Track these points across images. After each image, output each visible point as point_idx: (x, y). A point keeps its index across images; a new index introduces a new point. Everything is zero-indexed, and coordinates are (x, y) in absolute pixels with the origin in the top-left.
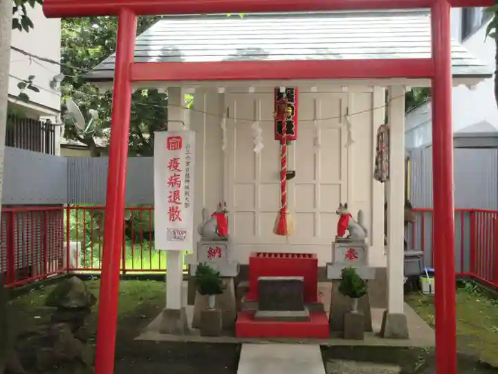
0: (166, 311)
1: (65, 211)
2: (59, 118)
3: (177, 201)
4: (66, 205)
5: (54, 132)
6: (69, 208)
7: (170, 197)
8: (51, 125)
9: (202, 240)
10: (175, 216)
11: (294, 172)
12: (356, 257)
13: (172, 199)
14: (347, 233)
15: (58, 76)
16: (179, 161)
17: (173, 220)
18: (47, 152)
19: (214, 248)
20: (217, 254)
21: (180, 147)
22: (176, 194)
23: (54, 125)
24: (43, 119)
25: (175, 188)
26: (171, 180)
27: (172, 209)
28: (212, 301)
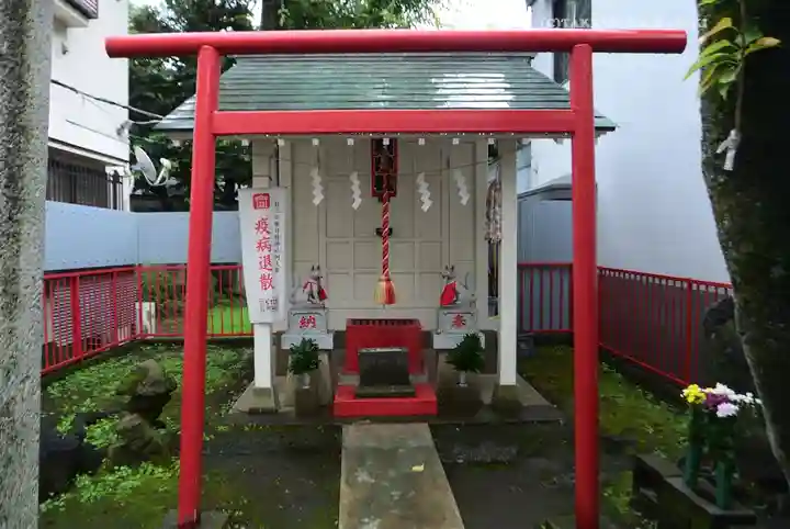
2: (127, 169)
3: (268, 267)
5: (122, 184)
7: (261, 263)
8: (119, 177)
9: (293, 309)
10: (268, 285)
11: (391, 229)
12: (464, 324)
13: (263, 265)
15: (127, 123)
16: (267, 222)
17: (266, 289)
18: (115, 208)
19: (307, 317)
20: (311, 325)
21: (268, 205)
22: (267, 260)
23: (122, 177)
24: (109, 170)
25: (266, 252)
26: (260, 244)
27: (263, 278)
28: (307, 378)
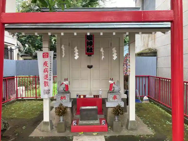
0: (44, 122)
1: (15, 78)
3: (47, 78)
4: (16, 76)
5: (13, 51)
6: (16, 77)
7: (44, 77)
8: (12, 49)
9: (58, 93)
10: (46, 85)
11: (92, 66)
12: (117, 98)
13: (45, 77)
14: (113, 89)
16: (47, 63)
17: (46, 86)
19: (63, 96)
20: (64, 99)
21: (48, 57)
22: (47, 76)
23: (13, 49)
24: (9, 48)
25: (46, 73)
26: (44, 70)
27: (45, 82)
28: (61, 118)
